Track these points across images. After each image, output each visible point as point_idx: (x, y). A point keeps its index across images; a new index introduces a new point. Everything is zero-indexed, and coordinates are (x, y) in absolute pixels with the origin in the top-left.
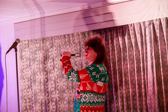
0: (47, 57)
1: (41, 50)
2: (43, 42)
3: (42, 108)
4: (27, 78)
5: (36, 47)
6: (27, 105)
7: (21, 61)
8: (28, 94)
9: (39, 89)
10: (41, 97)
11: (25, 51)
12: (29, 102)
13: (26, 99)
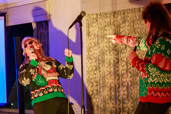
1: (112, 26)
2: (114, 16)
3: (111, 93)
4: (95, 58)
5: (106, 22)
6: (93, 89)
7: (88, 38)
8: (95, 76)
9: (108, 71)
10: (111, 81)
11: (93, 27)
12: (96, 86)
13: (93, 82)
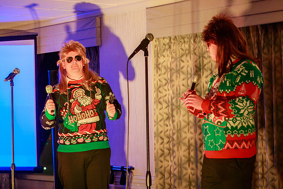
0: (201, 68)
3: (189, 153)
4: (166, 102)
6: (164, 147)
7: (157, 72)
8: (166, 128)
9: (185, 122)
10: (189, 135)
11: (164, 56)
12: (168, 143)
13: (163, 137)
